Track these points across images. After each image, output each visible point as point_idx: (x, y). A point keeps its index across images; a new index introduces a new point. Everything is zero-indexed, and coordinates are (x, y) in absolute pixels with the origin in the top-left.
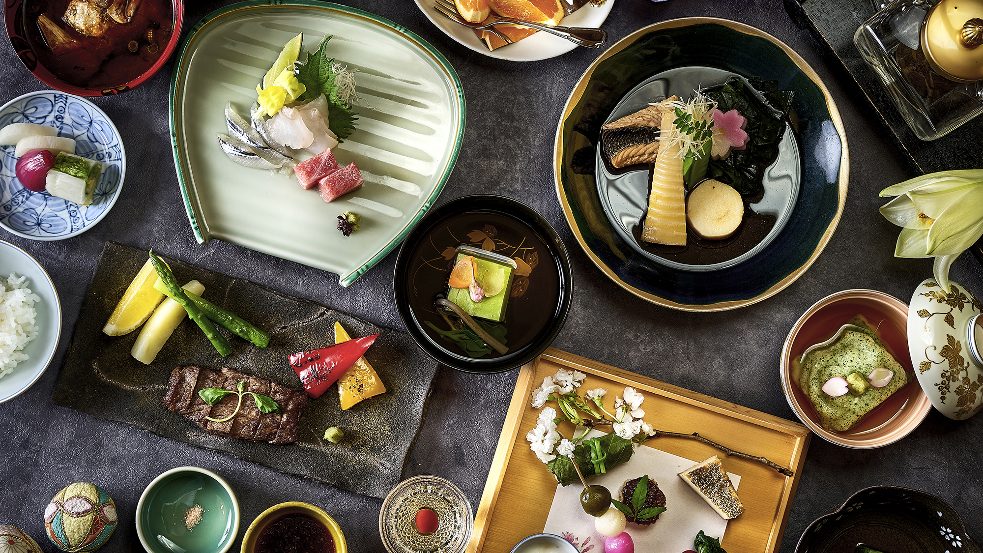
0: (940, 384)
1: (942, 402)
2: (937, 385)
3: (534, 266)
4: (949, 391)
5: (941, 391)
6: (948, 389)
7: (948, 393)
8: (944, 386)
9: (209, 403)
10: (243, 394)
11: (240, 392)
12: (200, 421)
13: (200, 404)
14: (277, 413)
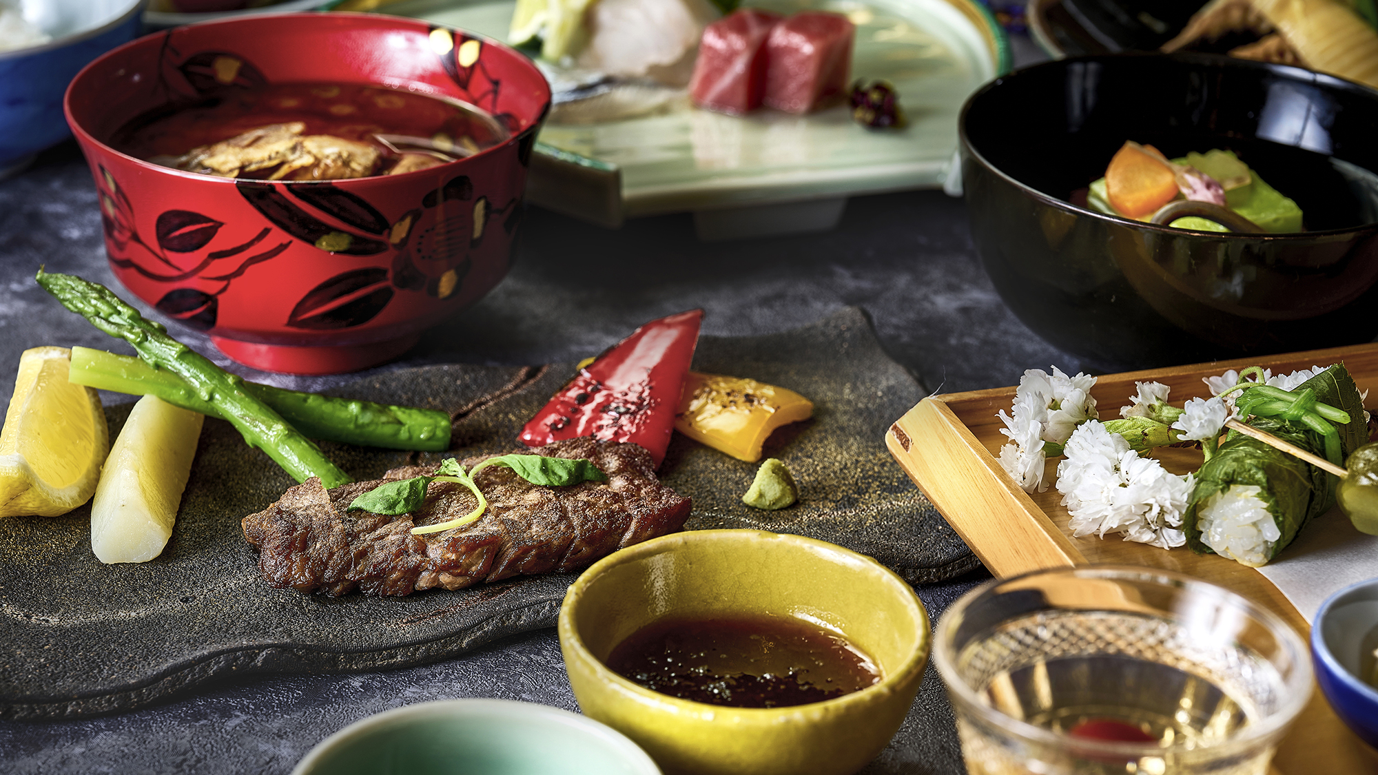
9: (398, 510)
10: (472, 473)
11: (461, 473)
12: (402, 552)
13: (374, 528)
14: (592, 482)
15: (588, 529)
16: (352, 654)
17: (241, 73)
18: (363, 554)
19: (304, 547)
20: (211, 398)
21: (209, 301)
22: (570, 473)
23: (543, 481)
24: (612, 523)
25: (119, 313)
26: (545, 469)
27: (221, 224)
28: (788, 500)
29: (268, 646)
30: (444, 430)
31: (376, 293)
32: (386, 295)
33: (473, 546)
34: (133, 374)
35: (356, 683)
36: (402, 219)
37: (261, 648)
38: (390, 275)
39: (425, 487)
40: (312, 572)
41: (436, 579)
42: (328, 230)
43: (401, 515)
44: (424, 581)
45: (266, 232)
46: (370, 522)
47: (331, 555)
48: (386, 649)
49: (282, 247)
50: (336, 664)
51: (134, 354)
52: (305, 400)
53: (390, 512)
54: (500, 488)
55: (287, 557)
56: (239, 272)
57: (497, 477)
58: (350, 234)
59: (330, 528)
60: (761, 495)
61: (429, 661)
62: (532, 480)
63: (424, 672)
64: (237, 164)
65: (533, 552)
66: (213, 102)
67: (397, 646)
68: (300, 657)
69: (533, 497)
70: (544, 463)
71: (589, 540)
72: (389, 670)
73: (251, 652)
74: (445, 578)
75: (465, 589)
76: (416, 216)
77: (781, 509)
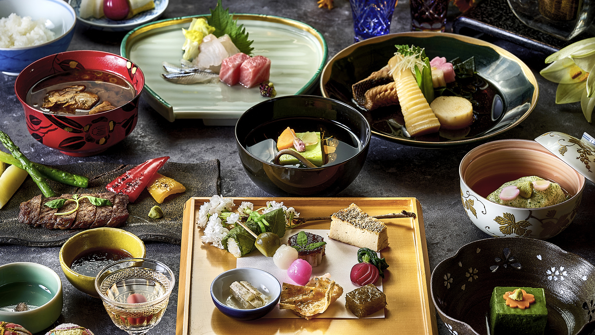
0: (580, 157)
1: (589, 171)
2: (578, 158)
3: (337, 146)
4: (589, 161)
5: (583, 162)
6: (588, 160)
7: (589, 162)
8: (584, 158)
9: (55, 207)
10: (79, 199)
11: (76, 199)
12: (51, 219)
13: (48, 211)
14: (108, 206)
15: (99, 219)
16: (32, 243)
17: (77, 66)
18: (42, 218)
19: (29, 214)
20: (26, 168)
21: (41, 137)
22: (102, 203)
23: (95, 204)
24: (105, 218)
25: (9, 143)
26: (96, 201)
27: (42, 121)
28: (158, 217)
29: (12, 238)
30: (85, 183)
31: (82, 142)
32: (84, 143)
33: (66, 220)
34: (9, 159)
35: (33, 249)
36: (86, 126)
37: (10, 238)
38: (84, 138)
39: (64, 202)
40: (29, 220)
41: (58, 226)
42: (67, 127)
43: (56, 208)
44: (55, 227)
45: (51, 125)
46: (47, 209)
47: (35, 217)
48: (40, 242)
49: (56, 129)
50: (28, 244)
51: (11, 154)
52: (52, 171)
53: (53, 208)
54: (85, 204)
55: (24, 216)
56: (47, 132)
57: (85, 201)
58: (72, 128)
59: (37, 210)
60: (151, 215)
61: (51, 247)
62: (93, 204)
63: (50, 249)
64: (56, 101)
65: (82, 223)
66: (68, 74)
67: (43, 242)
68: (19, 242)
69: (90, 208)
70: (96, 199)
71: (98, 222)
72: (41, 247)
73: (7, 239)
74: (60, 227)
75: (64, 230)
76: (90, 125)
77: (156, 219)
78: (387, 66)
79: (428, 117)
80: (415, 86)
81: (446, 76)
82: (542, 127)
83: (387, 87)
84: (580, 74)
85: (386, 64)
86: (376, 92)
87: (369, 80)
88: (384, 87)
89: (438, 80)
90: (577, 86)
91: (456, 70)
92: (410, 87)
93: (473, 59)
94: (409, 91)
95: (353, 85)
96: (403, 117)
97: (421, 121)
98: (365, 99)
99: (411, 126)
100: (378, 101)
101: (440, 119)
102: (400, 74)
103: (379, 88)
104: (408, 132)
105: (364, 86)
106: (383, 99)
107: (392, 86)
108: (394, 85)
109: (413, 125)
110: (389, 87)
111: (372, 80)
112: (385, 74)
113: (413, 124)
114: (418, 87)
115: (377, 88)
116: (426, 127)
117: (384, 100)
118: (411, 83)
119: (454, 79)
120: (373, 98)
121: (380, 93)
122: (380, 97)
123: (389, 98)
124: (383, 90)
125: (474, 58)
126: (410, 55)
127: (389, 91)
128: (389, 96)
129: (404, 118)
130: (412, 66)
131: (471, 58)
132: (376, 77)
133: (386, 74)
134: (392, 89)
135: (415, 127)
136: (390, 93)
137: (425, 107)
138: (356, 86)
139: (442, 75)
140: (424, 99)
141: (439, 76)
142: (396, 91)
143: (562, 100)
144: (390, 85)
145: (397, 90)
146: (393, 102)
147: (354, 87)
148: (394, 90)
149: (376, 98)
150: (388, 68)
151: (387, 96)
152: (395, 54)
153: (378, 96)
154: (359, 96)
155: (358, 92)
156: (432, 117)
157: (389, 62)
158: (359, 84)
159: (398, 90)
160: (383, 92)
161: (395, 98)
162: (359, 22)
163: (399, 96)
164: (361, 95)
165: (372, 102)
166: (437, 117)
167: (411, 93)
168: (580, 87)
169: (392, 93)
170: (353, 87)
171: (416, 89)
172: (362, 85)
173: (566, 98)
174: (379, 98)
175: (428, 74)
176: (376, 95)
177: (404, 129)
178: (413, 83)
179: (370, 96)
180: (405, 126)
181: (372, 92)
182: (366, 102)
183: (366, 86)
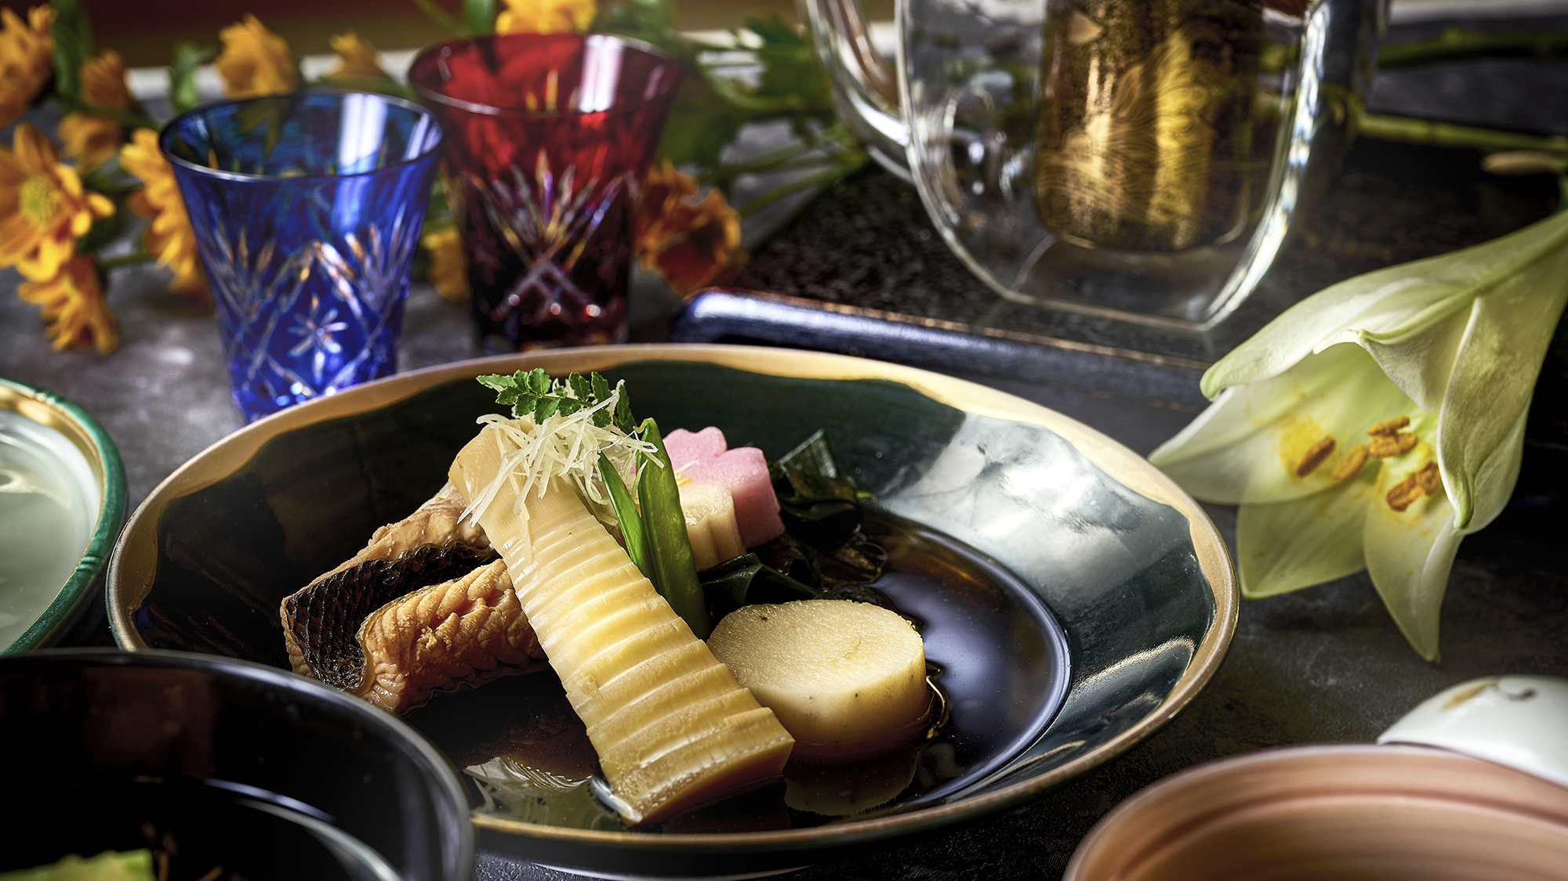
78: (445, 493)
79: (721, 711)
80: (613, 562)
81: (745, 508)
82: (1229, 707)
83: (466, 590)
84: (1327, 449)
85: (439, 480)
86: (414, 618)
87: (367, 564)
88: (450, 590)
89: (713, 530)
90: (1322, 509)
91: (780, 483)
92: (591, 571)
93: (822, 445)
94: (587, 593)
95: (284, 600)
96: (581, 726)
97: (687, 734)
98: (358, 663)
99: (638, 767)
100: (428, 661)
101: (784, 714)
102: (525, 515)
103: (423, 600)
104: (627, 798)
105: (341, 598)
106: (454, 649)
107: (492, 582)
108: (500, 574)
109: (644, 764)
110: (473, 589)
111: (381, 564)
112: (440, 528)
113: (642, 756)
114: (629, 566)
115: (415, 599)
116: (719, 760)
117: (458, 654)
118: (588, 553)
119: (779, 526)
120: (403, 647)
121: (435, 621)
122: (441, 642)
123: (484, 643)
124: (445, 603)
125: (825, 437)
126: (564, 414)
127: (479, 607)
128: (483, 632)
129: (589, 731)
130: (585, 464)
131: (811, 441)
132: (395, 547)
133: (447, 528)
134: (491, 596)
135: (660, 768)
136: (485, 616)
137: (690, 662)
138: (303, 601)
139: (729, 503)
140: (677, 623)
141: (713, 513)
142: (516, 603)
143: (1269, 577)
144: (478, 578)
145: (520, 595)
146: (501, 665)
147: (289, 606)
148: (505, 600)
149: (420, 647)
150: (454, 499)
151: (474, 636)
152: (480, 420)
153: (430, 639)
154: (322, 654)
155: (313, 630)
156: (736, 706)
157: (454, 470)
158: (319, 591)
159: (529, 596)
160: (452, 616)
161: (511, 639)
162: (248, 362)
163: (536, 623)
164: (335, 649)
165: (401, 669)
166: (763, 705)
167: (600, 598)
168: (1333, 509)
169: (494, 614)
170: (283, 611)
171: (626, 577)
172: (332, 592)
173: (1284, 567)
174: (432, 648)
175: (667, 501)
176: (418, 633)
177: (602, 788)
178: (602, 548)
179: (386, 640)
180: (601, 775)
181: (395, 618)
182: (367, 679)
183: (354, 597)
